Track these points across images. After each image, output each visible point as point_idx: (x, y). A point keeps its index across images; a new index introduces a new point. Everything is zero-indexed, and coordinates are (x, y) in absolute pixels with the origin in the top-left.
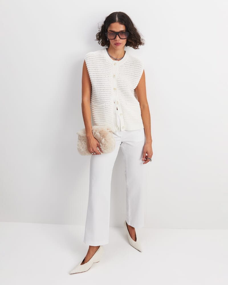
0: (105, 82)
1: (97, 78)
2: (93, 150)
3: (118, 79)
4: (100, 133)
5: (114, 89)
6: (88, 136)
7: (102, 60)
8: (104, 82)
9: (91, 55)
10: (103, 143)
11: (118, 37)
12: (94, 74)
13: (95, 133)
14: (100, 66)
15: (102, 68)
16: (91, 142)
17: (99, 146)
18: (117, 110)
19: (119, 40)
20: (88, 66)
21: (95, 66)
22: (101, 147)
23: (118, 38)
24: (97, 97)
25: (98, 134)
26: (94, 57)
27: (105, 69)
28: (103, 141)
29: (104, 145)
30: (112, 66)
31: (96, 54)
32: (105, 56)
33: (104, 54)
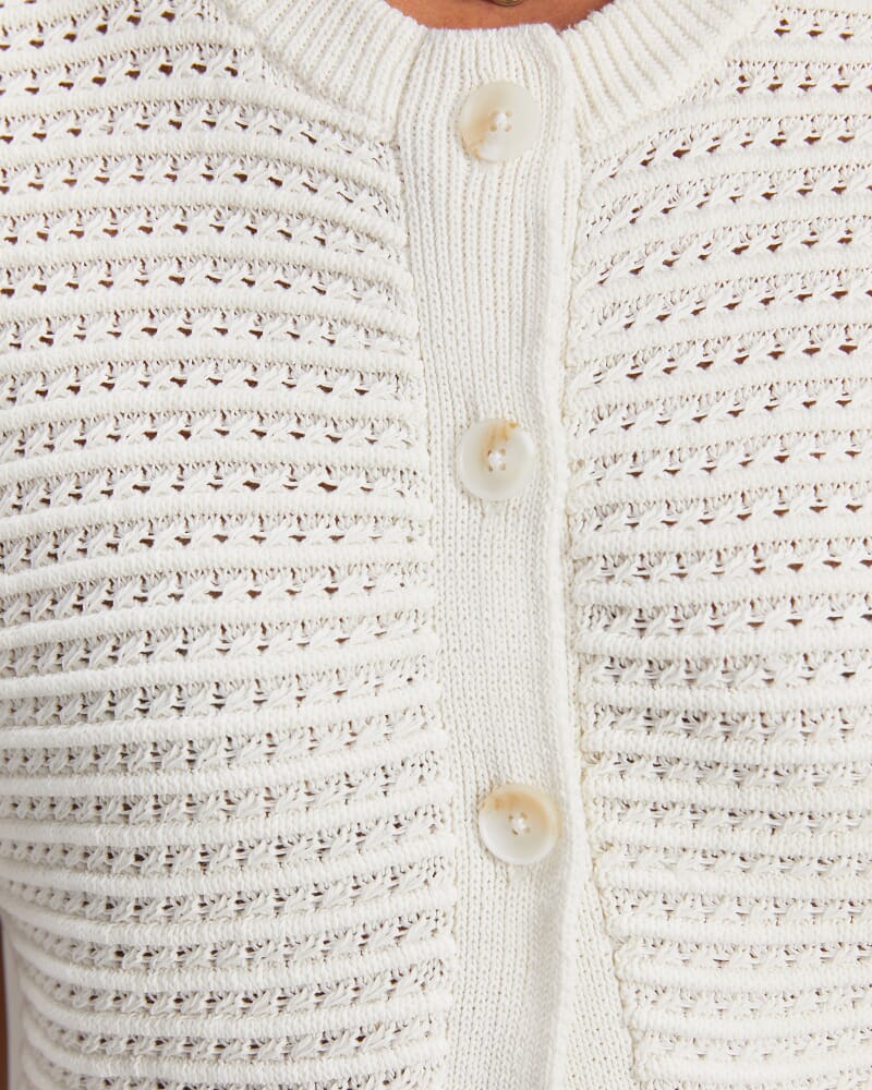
5: (506, 802)
30: (410, 191)
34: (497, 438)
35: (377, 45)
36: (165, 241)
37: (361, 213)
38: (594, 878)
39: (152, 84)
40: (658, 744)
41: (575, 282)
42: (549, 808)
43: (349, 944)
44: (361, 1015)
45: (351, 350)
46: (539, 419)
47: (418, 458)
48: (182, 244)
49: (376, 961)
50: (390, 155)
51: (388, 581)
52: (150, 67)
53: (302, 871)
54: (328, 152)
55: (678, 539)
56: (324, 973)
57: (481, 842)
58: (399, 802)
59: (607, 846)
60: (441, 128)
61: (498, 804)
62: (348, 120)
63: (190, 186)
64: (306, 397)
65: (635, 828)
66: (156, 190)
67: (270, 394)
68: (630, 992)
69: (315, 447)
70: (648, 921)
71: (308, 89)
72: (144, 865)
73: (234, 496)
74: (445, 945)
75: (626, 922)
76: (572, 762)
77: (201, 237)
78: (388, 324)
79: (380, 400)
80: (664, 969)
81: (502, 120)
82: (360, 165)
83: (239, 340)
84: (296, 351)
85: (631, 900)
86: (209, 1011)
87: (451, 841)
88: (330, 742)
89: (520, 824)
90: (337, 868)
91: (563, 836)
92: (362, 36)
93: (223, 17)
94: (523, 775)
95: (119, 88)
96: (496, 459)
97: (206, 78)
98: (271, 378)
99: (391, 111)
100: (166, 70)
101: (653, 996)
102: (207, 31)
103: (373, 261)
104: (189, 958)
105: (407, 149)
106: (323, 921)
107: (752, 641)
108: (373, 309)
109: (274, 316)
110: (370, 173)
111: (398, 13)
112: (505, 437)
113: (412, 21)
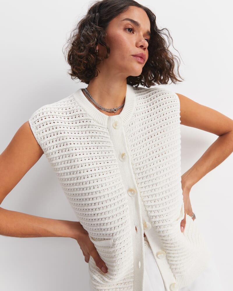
5: (130, 190)
9: (49, 114)
15: (87, 145)
27: (94, 144)
30: (110, 133)
31: (60, 110)
32: (84, 110)
33: (80, 107)
34: (123, 155)
35: (105, 118)
36: (86, 140)
37: (106, 135)
38: (140, 196)
39: (82, 123)
40: (144, 180)
41: (127, 139)
42: (135, 190)
43: (118, 209)
44: (121, 216)
45: (107, 149)
46: (127, 152)
47: (116, 158)
48: (88, 140)
49: (121, 210)
50: (107, 129)
51: (115, 171)
52: (81, 121)
53: (113, 202)
54: (101, 129)
55: (142, 160)
56: (116, 213)
57: (129, 195)
58: (120, 193)
59: (141, 192)
60: (112, 126)
61: (130, 191)
62: (103, 126)
63: (88, 134)
64: (104, 154)
65: (144, 189)
66: (84, 134)
67: (100, 154)
68: (146, 207)
69: (105, 159)
70: (147, 199)
71: (98, 123)
72: (96, 205)
73: (99, 165)
74: (128, 206)
75: (144, 200)
76: (136, 185)
77: (90, 139)
78: (110, 146)
79: (111, 153)
80: (149, 204)
81: (117, 125)
82: (105, 130)
83: (96, 149)
84: (102, 150)
85: (144, 197)
86: (105, 220)
87: (126, 195)
88: (113, 188)
89: (132, 192)
90: (116, 201)
91: (137, 193)
92: (103, 118)
94: (132, 187)
95: (78, 124)
96: (124, 157)
97: (87, 123)
98: (100, 153)
99: (107, 125)
100: (83, 122)
101: (148, 207)
102: (87, 118)
103: (107, 140)
104: (102, 214)
105: (109, 129)
106: (116, 207)
107: (151, 167)
108: (108, 145)
109: (99, 146)
110: (105, 131)
111: (106, 115)
112: (124, 155)
113: (107, 116)
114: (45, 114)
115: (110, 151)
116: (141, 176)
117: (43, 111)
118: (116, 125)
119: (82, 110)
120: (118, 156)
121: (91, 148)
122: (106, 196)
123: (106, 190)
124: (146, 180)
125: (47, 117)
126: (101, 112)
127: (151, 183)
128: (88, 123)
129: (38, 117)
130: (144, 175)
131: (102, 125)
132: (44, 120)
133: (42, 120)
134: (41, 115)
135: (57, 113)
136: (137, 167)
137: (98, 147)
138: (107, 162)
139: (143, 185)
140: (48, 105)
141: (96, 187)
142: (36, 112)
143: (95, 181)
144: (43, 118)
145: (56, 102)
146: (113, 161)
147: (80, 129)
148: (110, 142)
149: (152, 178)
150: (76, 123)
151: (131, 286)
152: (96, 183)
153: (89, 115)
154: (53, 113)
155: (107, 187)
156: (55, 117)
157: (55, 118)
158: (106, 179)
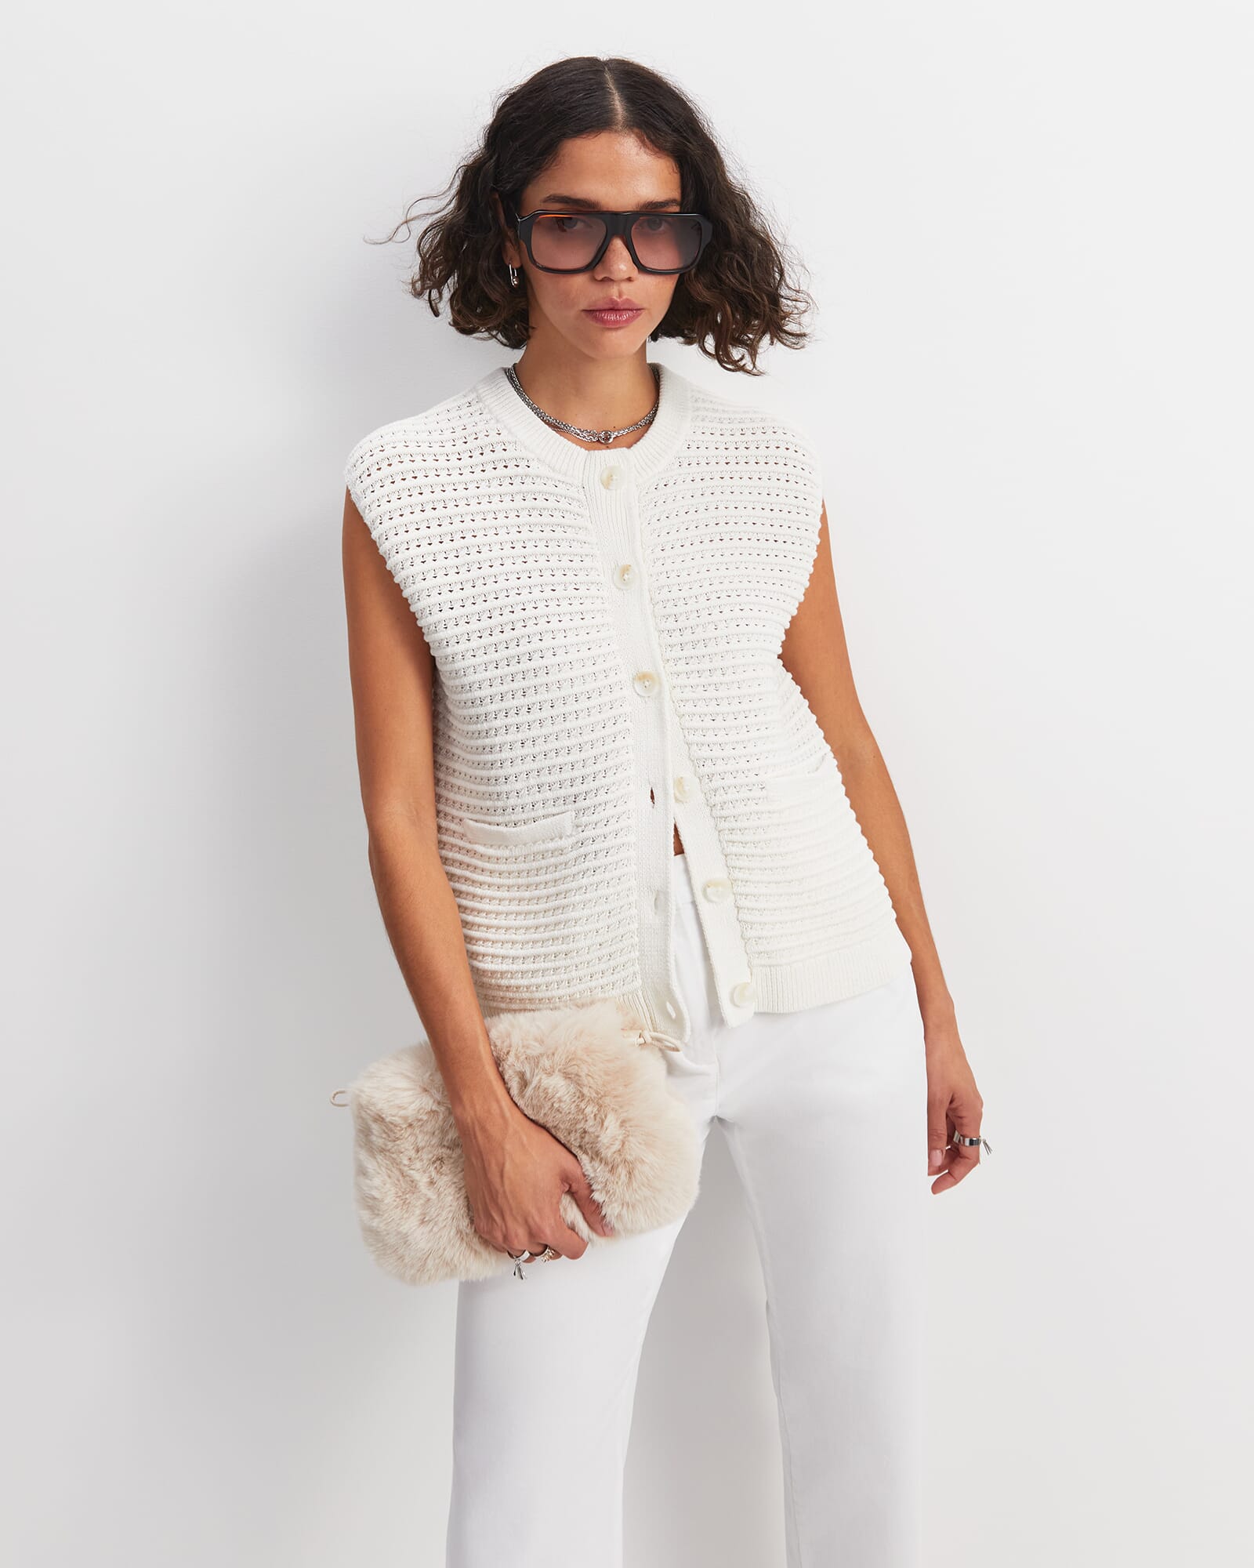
0: (560, 640)
1: (486, 623)
2: (532, 1235)
3: (660, 588)
4: (567, 1076)
5: (642, 678)
6: (468, 1116)
7: (501, 471)
8: (548, 642)
9: (400, 449)
10: (608, 1153)
11: (626, 253)
12: (457, 594)
13: (524, 1083)
14: (490, 522)
15: (514, 536)
16: (508, 1166)
17: (584, 1192)
18: (679, 850)
19: (629, 279)
20: (393, 539)
21: (446, 528)
22: (596, 1196)
23: (621, 262)
24: (508, 770)
25: (557, 1085)
26: (430, 463)
27: (536, 534)
28: (609, 1135)
29: (622, 1171)
30: (589, 499)
31: (436, 436)
32: (510, 432)
33: (498, 421)
34: (625, 570)
35: (574, 457)
37: (574, 508)
38: (671, 698)
40: (686, 654)
41: (642, 524)
42: (656, 679)
45: (577, 549)
46: (637, 564)
47: (603, 578)
48: (519, 521)
50: (581, 490)
51: (599, 614)
52: (501, 465)
54: (562, 489)
57: (635, 691)
59: (674, 688)
60: (596, 481)
61: (639, 678)
62: (567, 480)
63: (518, 503)
64: (565, 564)
65: (682, 680)
66: (507, 505)
67: (553, 564)
68: (686, 731)
69: (570, 578)
71: (553, 471)
76: (661, 664)
78: (588, 541)
79: (588, 562)
80: (696, 723)
81: (614, 477)
82: (572, 493)
83: (541, 549)
84: (561, 550)
85: (683, 703)
87: (628, 691)
89: (647, 684)
91: (660, 686)
92: (569, 454)
93: (523, 450)
94: (646, 668)
95: (489, 473)
96: (626, 577)
97: (519, 469)
98: (554, 559)
99: (581, 476)
100: (506, 467)
101: (693, 732)
102: (517, 455)
103: (580, 522)
105: (586, 488)
108: (581, 536)
109: (551, 540)
110: (576, 495)
111: (578, 447)
112: (628, 570)
113: (583, 449)
114: (389, 452)
115: (586, 555)
116: (676, 638)
117: (382, 442)
118: (610, 477)
119: (504, 433)
120: (610, 571)
121: (528, 544)
122: (566, 685)
123: (567, 667)
124: (693, 653)
125: (395, 461)
126: (562, 438)
127: (706, 665)
128: (521, 470)
129: (368, 461)
130: (688, 636)
131: (565, 474)
132: (386, 470)
133: (379, 469)
134: (378, 456)
135: (424, 448)
136: (668, 611)
137: (550, 544)
138: (575, 587)
139: (681, 667)
140: (398, 422)
141: (536, 656)
142: (361, 443)
143: (535, 639)
144: (384, 465)
145: (424, 414)
146: (593, 586)
147: (495, 489)
148: (586, 529)
149: (709, 650)
150: (483, 471)
151: (634, 973)
152: (536, 644)
153: (525, 447)
154: (413, 449)
155: (569, 657)
156: (418, 459)
157: (419, 463)
158: (569, 634)
